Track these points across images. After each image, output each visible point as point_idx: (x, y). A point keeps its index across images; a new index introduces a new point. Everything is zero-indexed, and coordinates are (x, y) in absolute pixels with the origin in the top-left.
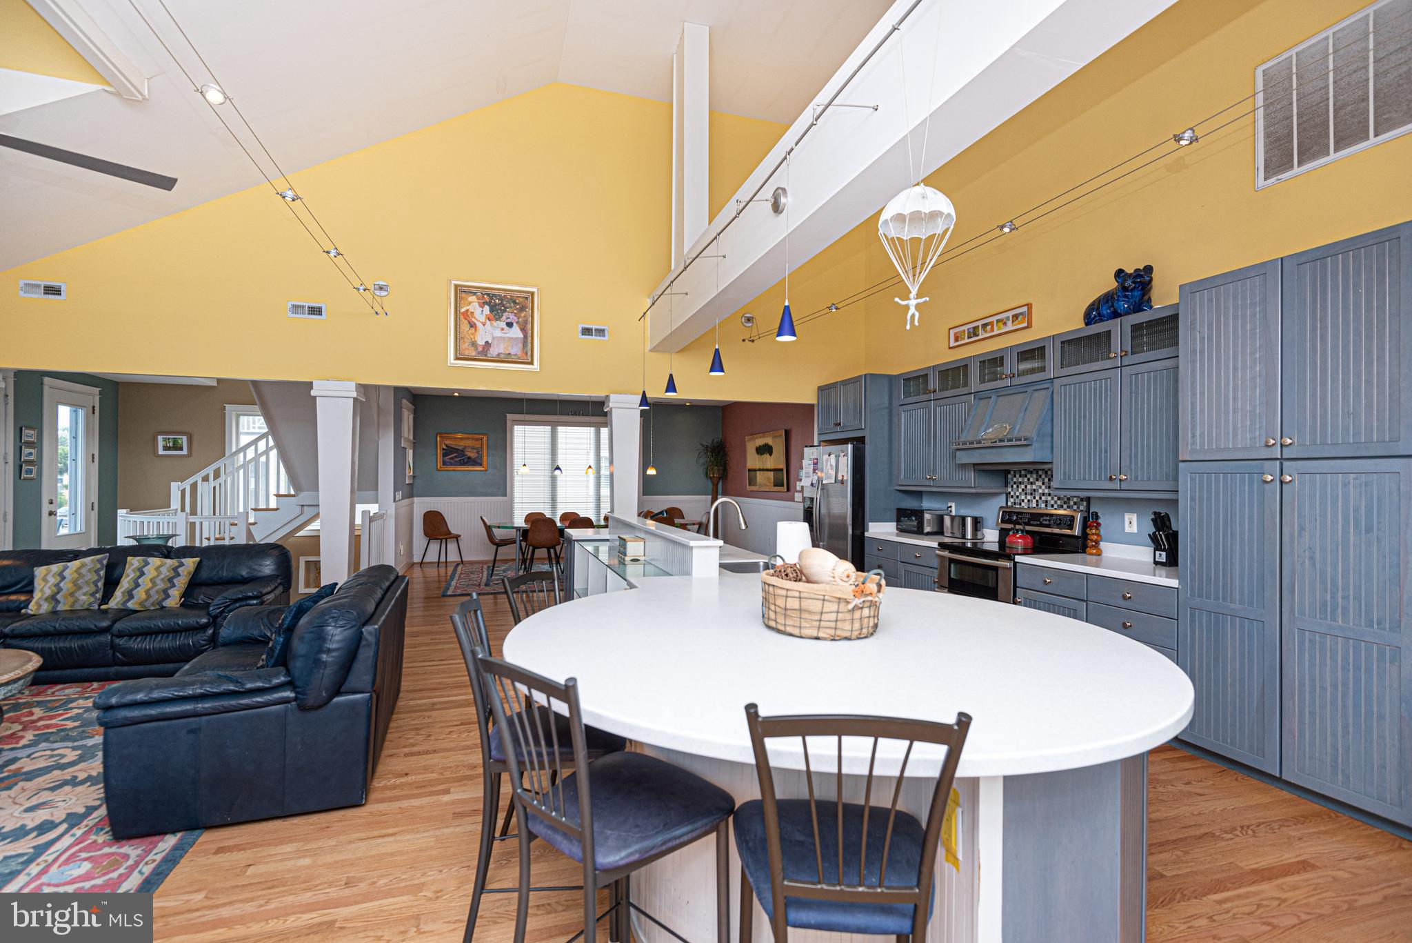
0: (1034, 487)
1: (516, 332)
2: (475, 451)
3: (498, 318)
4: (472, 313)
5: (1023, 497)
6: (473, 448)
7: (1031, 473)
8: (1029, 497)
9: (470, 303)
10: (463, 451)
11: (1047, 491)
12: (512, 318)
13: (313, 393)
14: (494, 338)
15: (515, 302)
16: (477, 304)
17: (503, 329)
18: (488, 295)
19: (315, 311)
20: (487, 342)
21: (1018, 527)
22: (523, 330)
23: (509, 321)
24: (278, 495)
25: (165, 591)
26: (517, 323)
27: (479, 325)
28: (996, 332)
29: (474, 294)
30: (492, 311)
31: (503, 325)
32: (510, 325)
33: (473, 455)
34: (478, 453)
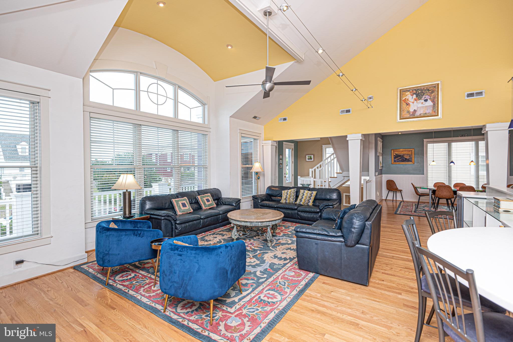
1: (430, 103)
2: (408, 156)
3: (420, 99)
4: (408, 99)
6: (408, 155)
9: (407, 95)
10: (403, 156)
12: (427, 97)
13: (347, 139)
14: (418, 108)
15: (429, 90)
16: (410, 95)
17: (422, 103)
18: (415, 90)
19: (348, 111)
20: (415, 110)
22: (433, 101)
23: (426, 99)
24: (337, 173)
25: (309, 200)
26: (430, 99)
27: (411, 104)
29: (409, 91)
30: (417, 96)
31: (423, 101)
32: (426, 100)
33: (407, 157)
34: (410, 156)
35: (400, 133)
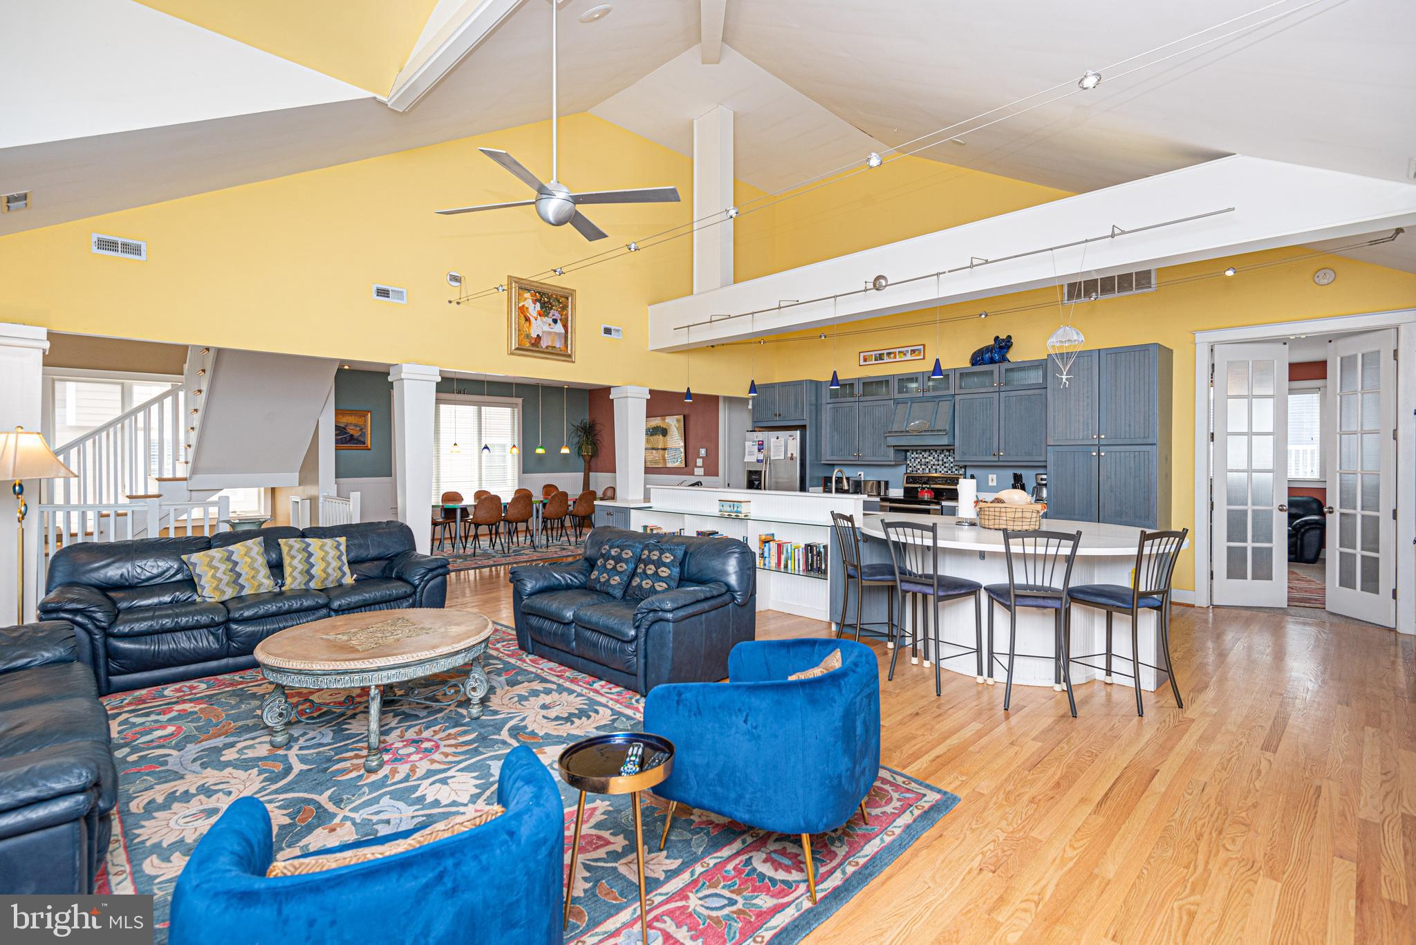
0: (927, 460)
1: (559, 328)
2: (358, 429)
3: (547, 315)
4: (527, 308)
5: (919, 467)
6: (356, 425)
7: (925, 451)
8: (923, 467)
9: (526, 299)
10: (345, 429)
11: (936, 463)
12: (557, 316)
14: (543, 332)
15: (558, 301)
16: (530, 301)
17: (550, 325)
18: (539, 293)
19: (383, 293)
20: (538, 335)
21: (924, 486)
22: (565, 327)
23: (554, 317)
24: (160, 480)
26: (561, 320)
27: (532, 320)
28: (898, 359)
29: (529, 291)
30: (542, 308)
31: (550, 321)
32: (555, 321)
33: (356, 434)
34: (361, 430)
35: (346, 367)
